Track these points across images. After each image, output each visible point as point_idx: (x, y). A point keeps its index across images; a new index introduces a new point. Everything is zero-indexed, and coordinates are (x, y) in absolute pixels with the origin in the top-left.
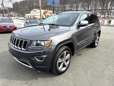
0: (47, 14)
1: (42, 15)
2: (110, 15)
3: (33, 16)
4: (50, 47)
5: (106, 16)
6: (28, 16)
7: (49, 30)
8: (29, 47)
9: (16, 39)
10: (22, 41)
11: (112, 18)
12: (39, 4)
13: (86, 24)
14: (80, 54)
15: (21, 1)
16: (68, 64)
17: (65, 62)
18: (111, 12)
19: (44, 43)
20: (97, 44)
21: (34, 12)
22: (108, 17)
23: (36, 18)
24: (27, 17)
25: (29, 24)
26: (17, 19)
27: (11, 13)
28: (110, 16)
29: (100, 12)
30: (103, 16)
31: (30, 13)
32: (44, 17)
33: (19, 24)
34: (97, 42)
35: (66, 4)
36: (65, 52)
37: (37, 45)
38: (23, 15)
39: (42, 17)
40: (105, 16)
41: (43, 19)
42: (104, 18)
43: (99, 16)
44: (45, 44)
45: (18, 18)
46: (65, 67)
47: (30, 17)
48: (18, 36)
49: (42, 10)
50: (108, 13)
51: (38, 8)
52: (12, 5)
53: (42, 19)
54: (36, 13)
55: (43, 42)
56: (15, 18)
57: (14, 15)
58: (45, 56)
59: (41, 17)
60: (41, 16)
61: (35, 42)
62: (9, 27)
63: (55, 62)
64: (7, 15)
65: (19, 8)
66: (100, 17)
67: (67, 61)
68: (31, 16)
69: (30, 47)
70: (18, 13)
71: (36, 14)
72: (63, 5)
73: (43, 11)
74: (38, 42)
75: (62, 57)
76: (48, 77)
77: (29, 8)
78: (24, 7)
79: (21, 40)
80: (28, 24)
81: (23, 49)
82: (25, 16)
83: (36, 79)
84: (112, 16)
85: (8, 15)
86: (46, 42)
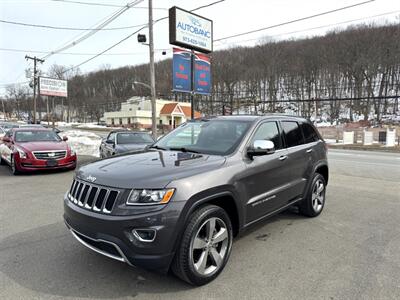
0: (174, 113)
1: (158, 115)
2: (385, 112)
3: (129, 119)
4: (171, 205)
5: (372, 116)
6: (113, 119)
7: (177, 163)
8: (120, 207)
9: (87, 187)
10: (103, 192)
11: (391, 123)
12: (149, 83)
13: (269, 150)
14: (265, 236)
15: (91, 74)
16: (222, 257)
17: (214, 252)
18: (386, 104)
19: (158, 195)
20: (320, 206)
21: (134, 106)
22: (377, 119)
23: (137, 124)
24: (109, 122)
25: (117, 146)
26: (74, 127)
27: (58, 110)
28: (383, 118)
29: (349, 106)
30: (362, 117)
31: (119, 109)
32: (166, 122)
33: (82, 144)
34: (321, 199)
35: (236, 80)
36: (212, 222)
37: (141, 199)
38: (96, 116)
39: (158, 122)
40: (366, 117)
41: (161, 127)
42: (366, 123)
43: (348, 117)
44: (159, 198)
45: (76, 123)
46: (215, 265)
47: (117, 122)
48: (93, 179)
49: (157, 101)
50: (376, 108)
51: (146, 93)
52: (66, 88)
53: (158, 127)
54: (139, 109)
55: (155, 192)
56: (70, 124)
57: (65, 115)
58: (158, 228)
59: (154, 122)
60: (153, 118)
61: (136, 193)
62: (53, 155)
63: (183, 245)
64: (43, 115)
65: (86, 92)
66: (352, 119)
67: (218, 250)
68: (121, 119)
69: (122, 206)
70: (80, 111)
71: (139, 113)
72: (228, 85)
73: (160, 104)
74: (144, 192)
75: (204, 234)
76: (165, 292)
77: (117, 93)
78: (99, 90)
79: (102, 190)
80: (114, 146)
81: (105, 210)
82: (101, 119)
83: (134, 296)
84: (392, 117)
85: (46, 116)
86: (162, 193)
